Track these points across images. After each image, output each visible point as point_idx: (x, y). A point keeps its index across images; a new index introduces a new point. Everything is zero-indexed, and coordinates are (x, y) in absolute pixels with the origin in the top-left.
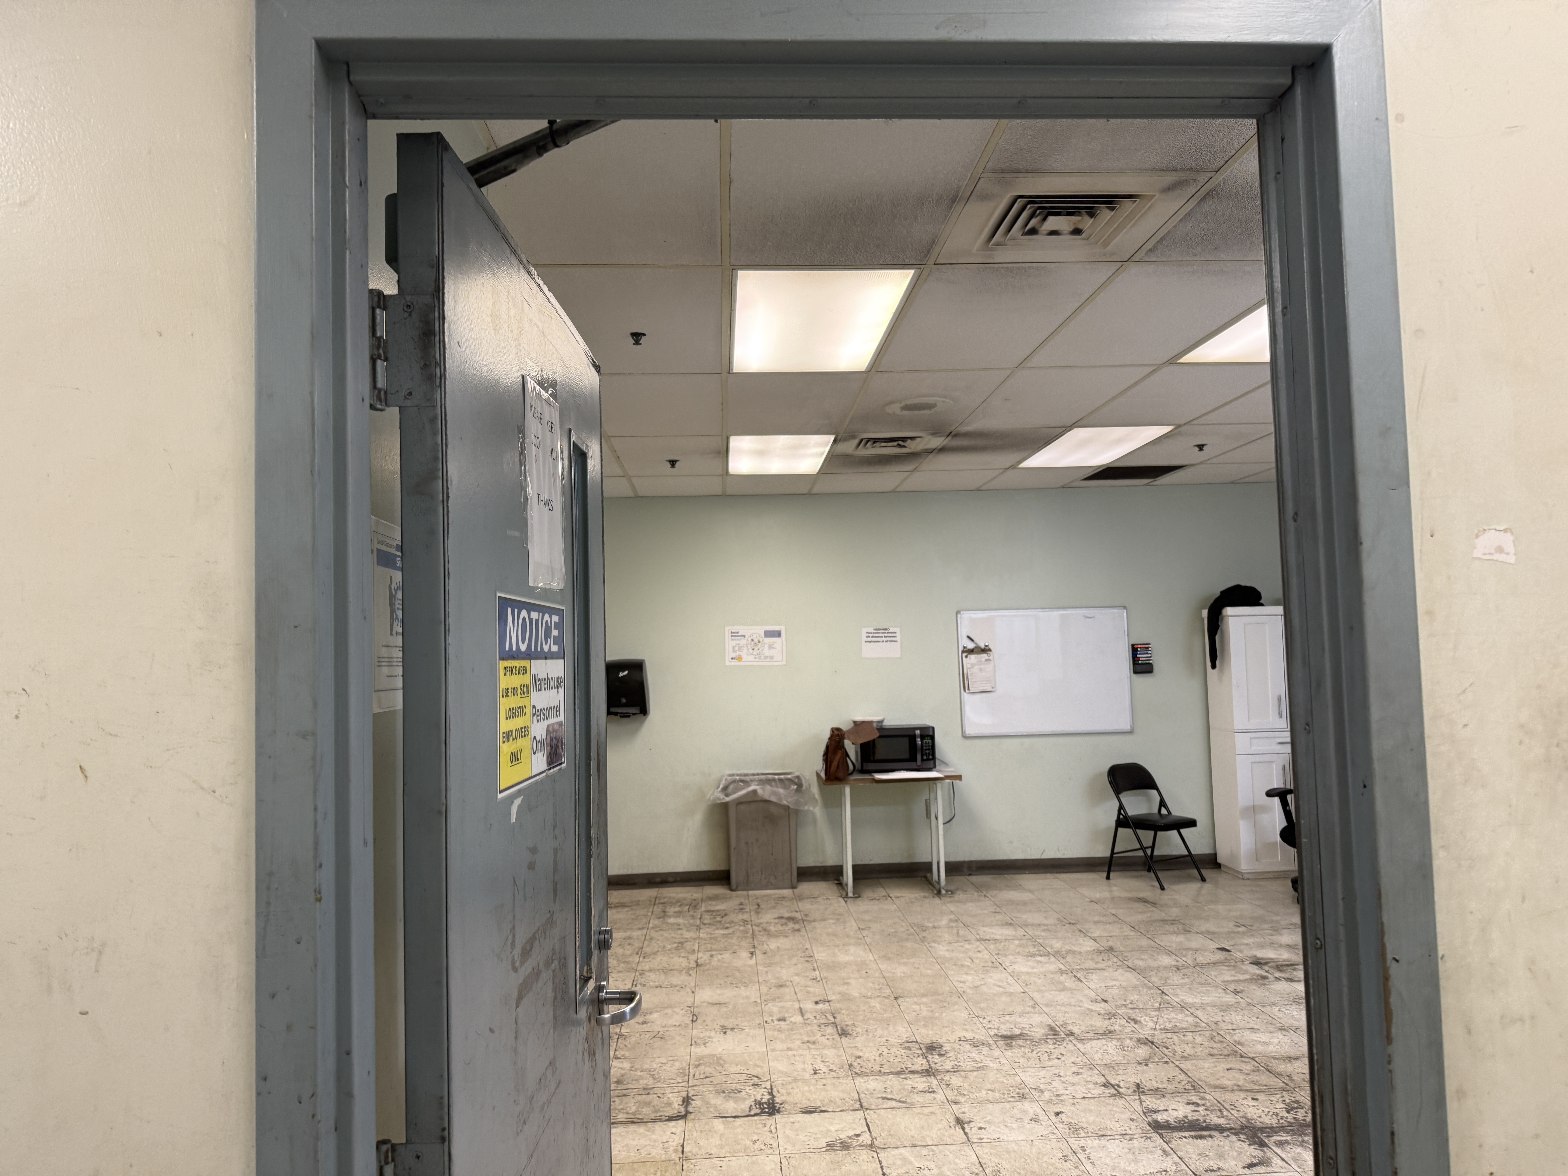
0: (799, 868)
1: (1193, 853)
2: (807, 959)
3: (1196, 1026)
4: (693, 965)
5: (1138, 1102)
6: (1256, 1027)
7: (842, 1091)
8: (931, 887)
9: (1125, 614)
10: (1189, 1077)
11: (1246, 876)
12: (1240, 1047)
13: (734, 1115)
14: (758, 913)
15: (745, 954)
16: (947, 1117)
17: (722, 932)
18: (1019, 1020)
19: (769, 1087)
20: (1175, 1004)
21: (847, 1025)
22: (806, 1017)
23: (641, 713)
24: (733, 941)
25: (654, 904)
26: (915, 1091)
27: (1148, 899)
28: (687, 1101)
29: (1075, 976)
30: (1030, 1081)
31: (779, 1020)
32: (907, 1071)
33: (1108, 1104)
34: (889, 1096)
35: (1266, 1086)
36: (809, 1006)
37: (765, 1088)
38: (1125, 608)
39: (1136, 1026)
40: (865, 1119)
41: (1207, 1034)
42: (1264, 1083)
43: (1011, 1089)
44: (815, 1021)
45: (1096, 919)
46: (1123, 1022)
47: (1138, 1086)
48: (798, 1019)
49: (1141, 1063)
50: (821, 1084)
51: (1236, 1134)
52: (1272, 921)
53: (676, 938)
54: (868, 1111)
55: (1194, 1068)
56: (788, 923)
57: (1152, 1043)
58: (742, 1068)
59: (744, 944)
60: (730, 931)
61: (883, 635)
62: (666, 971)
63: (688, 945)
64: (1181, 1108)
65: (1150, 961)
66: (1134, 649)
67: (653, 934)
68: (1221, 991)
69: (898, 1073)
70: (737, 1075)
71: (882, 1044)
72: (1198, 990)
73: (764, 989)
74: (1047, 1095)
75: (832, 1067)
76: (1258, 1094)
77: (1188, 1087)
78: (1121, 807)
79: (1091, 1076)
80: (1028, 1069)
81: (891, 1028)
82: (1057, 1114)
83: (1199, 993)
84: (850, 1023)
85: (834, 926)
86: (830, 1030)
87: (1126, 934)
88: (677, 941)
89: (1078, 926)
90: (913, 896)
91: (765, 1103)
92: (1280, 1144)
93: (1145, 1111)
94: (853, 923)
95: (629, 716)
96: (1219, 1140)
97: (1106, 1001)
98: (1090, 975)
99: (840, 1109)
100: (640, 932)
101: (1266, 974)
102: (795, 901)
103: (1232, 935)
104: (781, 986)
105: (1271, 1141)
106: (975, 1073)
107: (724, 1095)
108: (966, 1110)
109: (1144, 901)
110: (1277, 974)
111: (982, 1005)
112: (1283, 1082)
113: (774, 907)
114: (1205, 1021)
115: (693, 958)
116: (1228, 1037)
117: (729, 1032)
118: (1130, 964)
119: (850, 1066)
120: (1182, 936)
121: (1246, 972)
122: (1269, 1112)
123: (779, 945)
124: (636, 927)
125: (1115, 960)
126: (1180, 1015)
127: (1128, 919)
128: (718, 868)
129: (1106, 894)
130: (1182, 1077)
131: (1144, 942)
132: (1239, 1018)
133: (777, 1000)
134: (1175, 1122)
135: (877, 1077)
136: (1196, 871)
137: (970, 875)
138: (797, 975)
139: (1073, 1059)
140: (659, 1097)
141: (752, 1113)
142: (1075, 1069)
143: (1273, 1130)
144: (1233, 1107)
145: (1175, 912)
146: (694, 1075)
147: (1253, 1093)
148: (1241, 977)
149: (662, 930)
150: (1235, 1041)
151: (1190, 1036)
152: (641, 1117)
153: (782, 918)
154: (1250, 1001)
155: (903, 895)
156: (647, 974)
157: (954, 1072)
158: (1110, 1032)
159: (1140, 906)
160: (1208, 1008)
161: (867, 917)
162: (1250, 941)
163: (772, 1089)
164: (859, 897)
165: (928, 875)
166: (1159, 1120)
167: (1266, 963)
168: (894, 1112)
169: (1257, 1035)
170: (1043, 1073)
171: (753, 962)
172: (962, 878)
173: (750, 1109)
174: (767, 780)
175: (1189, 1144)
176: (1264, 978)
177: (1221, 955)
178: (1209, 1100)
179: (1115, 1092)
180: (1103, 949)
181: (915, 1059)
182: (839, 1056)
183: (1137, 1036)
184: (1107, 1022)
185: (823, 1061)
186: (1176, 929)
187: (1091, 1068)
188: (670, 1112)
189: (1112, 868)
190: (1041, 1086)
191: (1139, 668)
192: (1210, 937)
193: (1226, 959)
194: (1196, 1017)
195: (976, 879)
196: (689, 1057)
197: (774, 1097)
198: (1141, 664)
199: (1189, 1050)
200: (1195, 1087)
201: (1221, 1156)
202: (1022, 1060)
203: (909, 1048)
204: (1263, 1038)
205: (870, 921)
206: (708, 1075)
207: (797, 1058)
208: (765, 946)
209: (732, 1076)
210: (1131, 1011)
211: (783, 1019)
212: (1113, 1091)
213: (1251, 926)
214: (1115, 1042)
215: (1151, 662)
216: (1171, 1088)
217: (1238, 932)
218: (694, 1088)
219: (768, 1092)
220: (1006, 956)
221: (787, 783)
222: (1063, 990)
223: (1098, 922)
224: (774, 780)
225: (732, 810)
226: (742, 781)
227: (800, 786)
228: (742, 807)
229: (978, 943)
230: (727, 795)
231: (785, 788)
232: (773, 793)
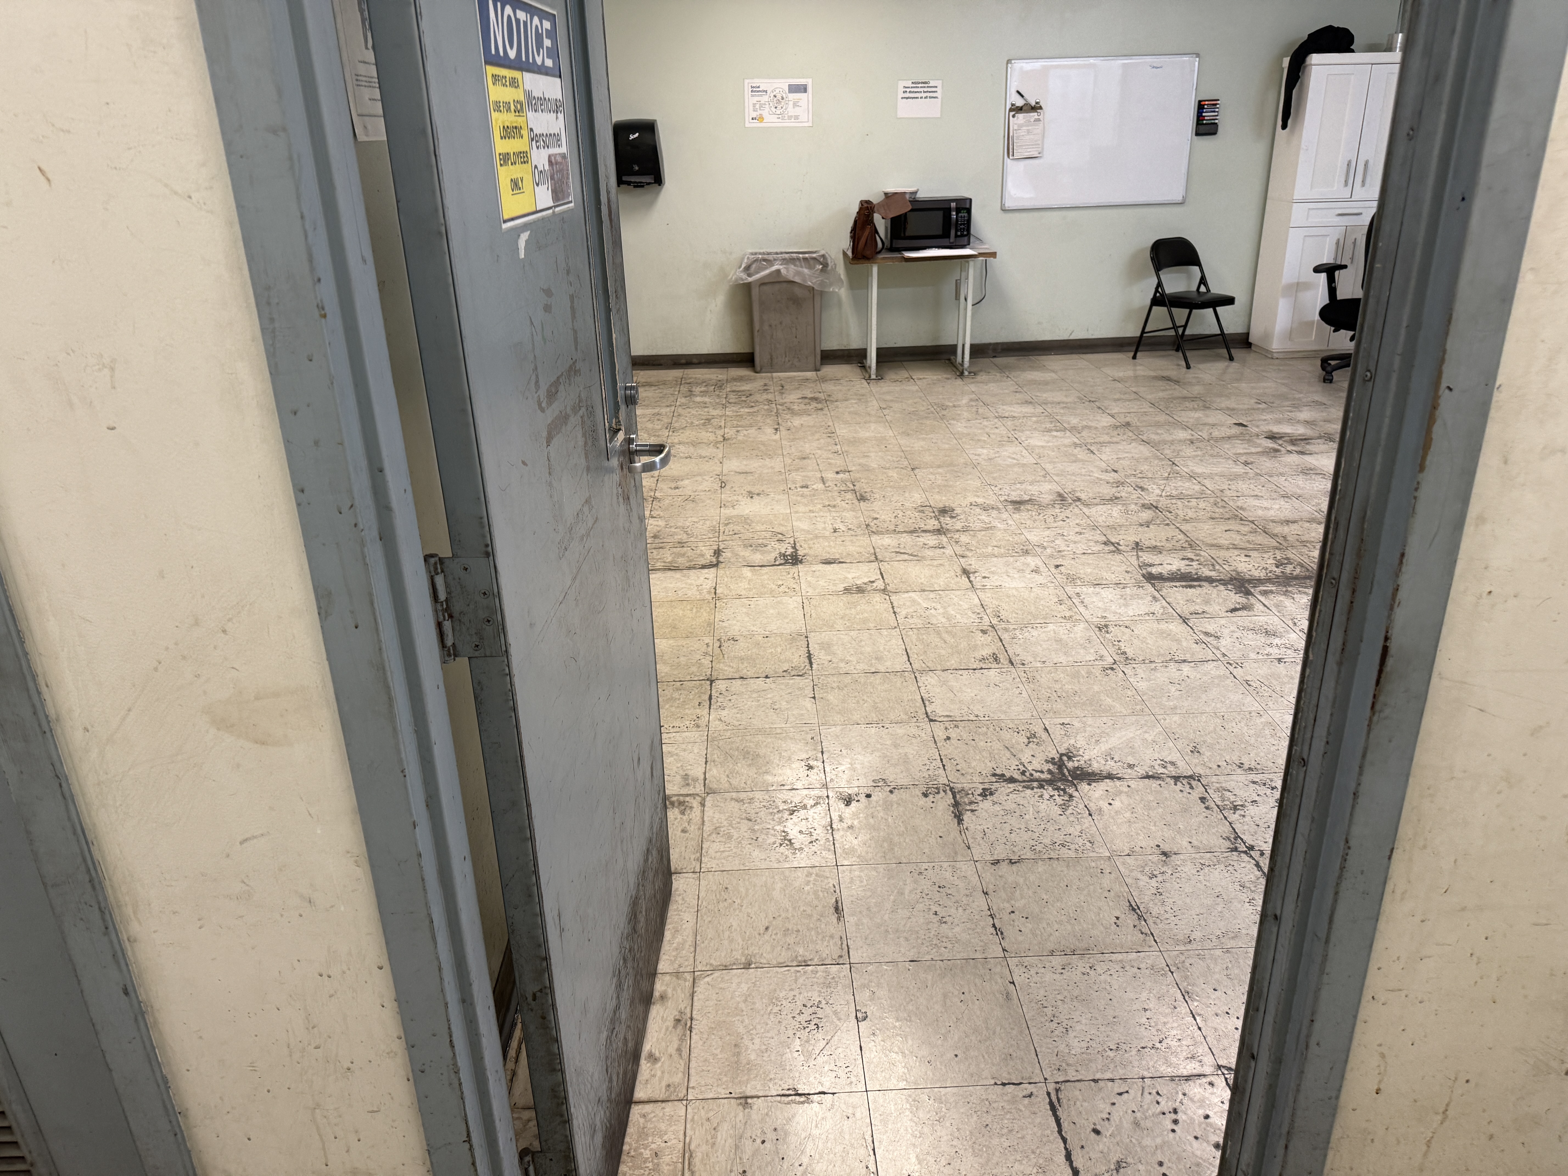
0: (822, 351)
1: (1226, 332)
2: (829, 435)
3: (1202, 493)
4: (720, 439)
5: (1134, 557)
6: (1260, 494)
7: (860, 546)
8: (954, 369)
9: (1197, 63)
10: (1188, 537)
11: (1275, 355)
12: (1241, 512)
13: (760, 564)
14: (782, 393)
15: (769, 430)
16: (954, 568)
17: (747, 410)
18: (1030, 487)
19: (792, 542)
20: (1184, 474)
21: (866, 492)
22: (827, 485)
23: (655, 182)
24: (759, 418)
25: (681, 384)
26: (927, 547)
27: (1172, 377)
28: (718, 553)
29: (1089, 449)
30: (1034, 539)
31: (802, 487)
32: (920, 530)
33: (1107, 559)
34: (902, 551)
35: (1260, 545)
36: (830, 475)
37: (789, 543)
38: (1198, 54)
39: (1143, 493)
40: (880, 569)
41: (1212, 500)
42: (1259, 542)
43: (1016, 545)
44: (836, 488)
45: (1117, 397)
46: (1130, 489)
47: (1137, 544)
48: (820, 486)
49: (1143, 525)
50: (840, 540)
51: (1224, 585)
52: (1294, 399)
53: (703, 415)
54: (882, 563)
55: (1194, 529)
56: (812, 403)
57: (1156, 508)
58: (768, 527)
59: (768, 421)
60: (755, 409)
61: (922, 90)
63: (715, 422)
64: (1176, 563)
65: (1165, 435)
66: (1200, 107)
67: (681, 411)
68: (1230, 462)
69: (912, 532)
70: (763, 532)
71: (897, 508)
72: (1209, 462)
73: (788, 461)
74: (1049, 551)
75: (851, 526)
76: (1251, 551)
77: (1186, 545)
78: (1159, 284)
79: (1093, 535)
80: (1035, 530)
81: (907, 494)
82: (1058, 566)
83: (1210, 464)
84: (869, 490)
85: (856, 406)
86: (849, 496)
87: (1145, 410)
88: (704, 417)
89: (1097, 403)
90: (935, 377)
91: (789, 555)
92: (1265, 593)
93: (1141, 565)
94: (875, 402)
95: (643, 186)
96: (1207, 588)
97: (1116, 471)
98: (1103, 448)
99: (857, 561)
100: (668, 409)
101: (1279, 447)
102: (818, 383)
103: (1252, 411)
104: (804, 458)
105: (1256, 591)
106: (984, 532)
107: (750, 548)
108: (973, 563)
109: (1168, 379)
110: (1290, 448)
111: (995, 475)
112: (1277, 542)
113: (798, 389)
114: (1211, 489)
115: (720, 433)
116: (1231, 503)
117: (755, 496)
118: (1144, 438)
119: (868, 525)
120: (1202, 412)
121: (1259, 445)
122: (1259, 566)
123: (802, 422)
124: (664, 404)
125: (1130, 434)
126: (1187, 484)
127: (1149, 397)
128: (742, 351)
129: (1130, 373)
130: (1181, 536)
131: (1162, 418)
132: (1244, 486)
133: (800, 470)
134: (1168, 574)
135: (892, 535)
136: (1225, 351)
137: (994, 355)
138: (819, 449)
139: (1077, 522)
140: (692, 549)
141: (777, 563)
142: (1078, 530)
143: (1260, 581)
144: (1225, 562)
145: (1197, 390)
146: (724, 532)
147: (1246, 551)
148: (1253, 450)
149: (689, 408)
150: (1238, 507)
151: (1194, 502)
152: (677, 565)
153: (806, 398)
154: (1259, 472)
155: (926, 377)
157: (964, 531)
158: (1117, 498)
159: (1162, 384)
160: (1216, 477)
161: (889, 397)
162: (1268, 417)
163: (795, 544)
164: (882, 379)
165: (952, 358)
166: (1153, 572)
167: (1281, 438)
168: (907, 564)
169: (1260, 501)
170: (1047, 533)
171: (777, 437)
172: (986, 358)
173: (775, 560)
174: (791, 259)
175: (1178, 592)
176: (1277, 451)
177: (1237, 430)
178: (1204, 557)
179: (1114, 549)
180: (1119, 424)
181: (927, 520)
182: (857, 518)
183: (1143, 502)
184: (1114, 490)
185: (842, 522)
186: (1195, 405)
187: (1094, 529)
188: (703, 562)
189: (1140, 349)
190: (1044, 543)
191: (1202, 129)
192: (1229, 413)
193: (1242, 433)
194: (1203, 485)
195: (1000, 360)
196: (718, 517)
197: (797, 550)
198: (1206, 124)
199: (1191, 514)
200: (1192, 545)
201: (1207, 602)
202: (1028, 522)
203: (922, 512)
204: (1265, 504)
205: (892, 401)
206: (737, 532)
207: (818, 519)
208: (789, 424)
209: (758, 533)
210: (1139, 480)
211: (805, 487)
212: (1112, 548)
213: (1273, 403)
214: (1120, 507)
215: (1217, 121)
216: (1169, 545)
217: (1258, 409)
218: (725, 543)
219: (792, 547)
220: (1023, 431)
221: (812, 262)
222: (1075, 462)
223: (1118, 400)
224: (798, 259)
225: (755, 292)
226: (765, 260)
227: (825, 265)
228: (765, 288)
229: (996, 420)
230: (749, 275)
231: (810, 268)
232: (798, 273)
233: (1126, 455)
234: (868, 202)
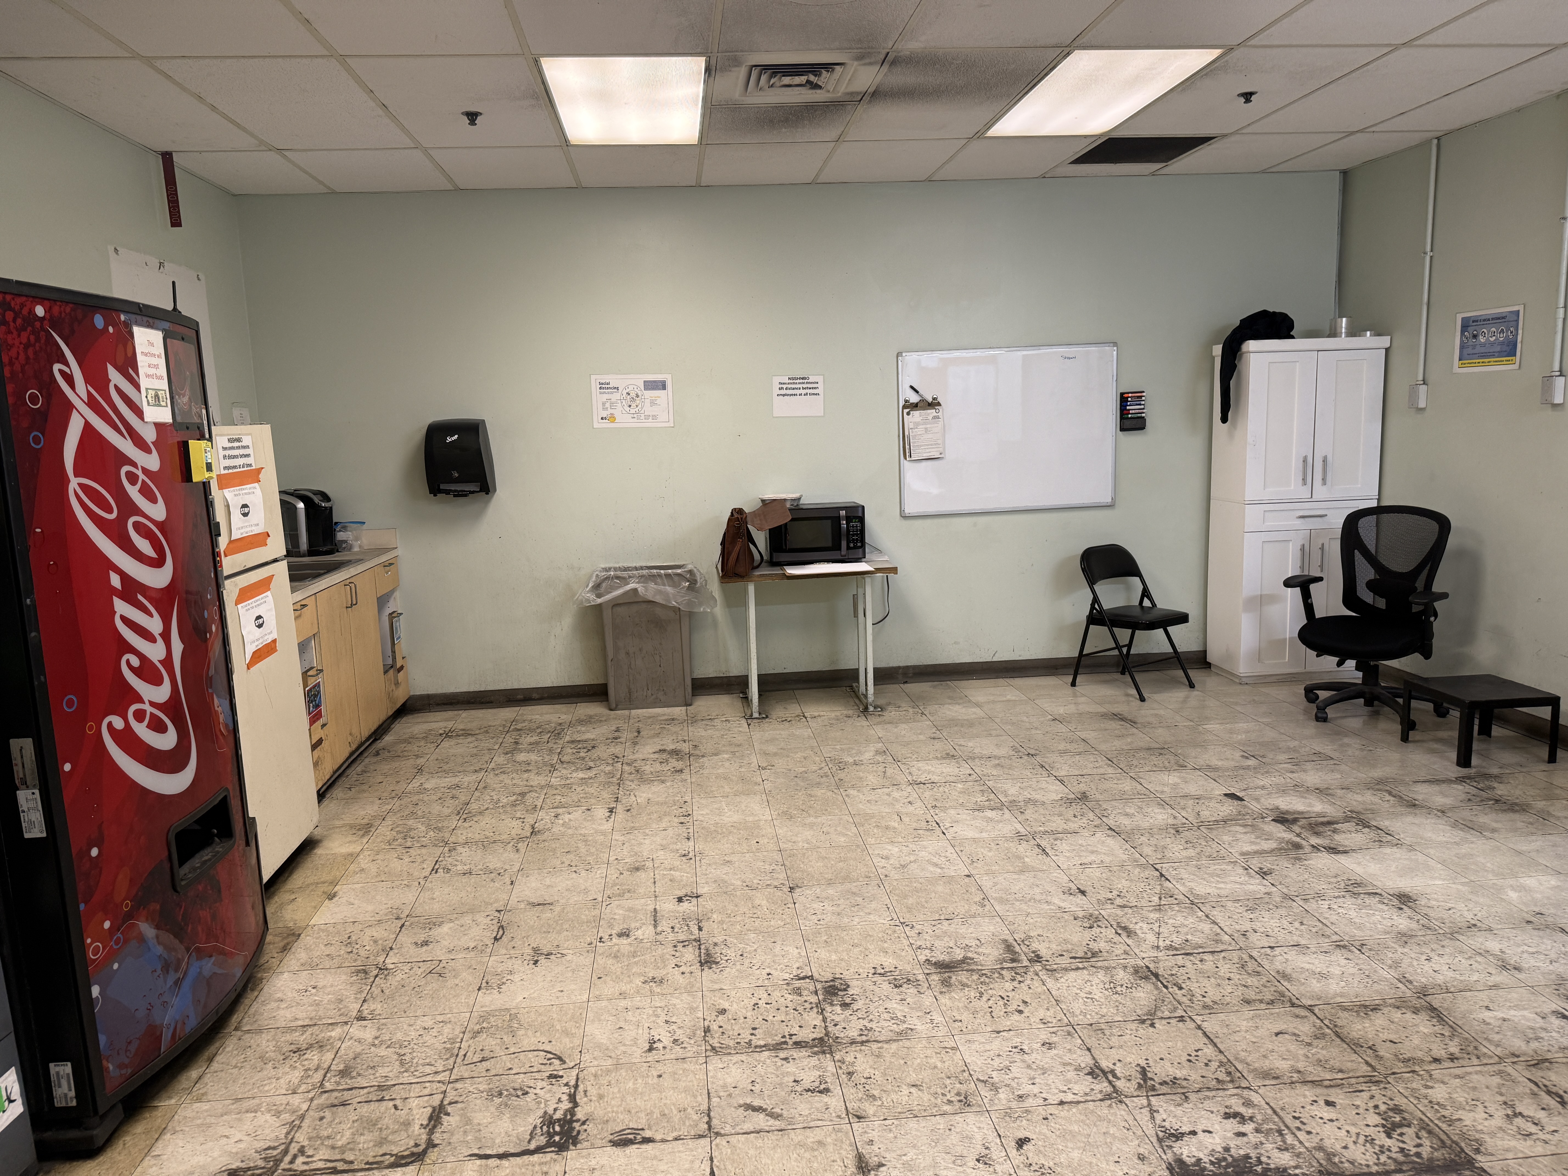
0: (694, 679)
1: (1179, 650)
2: (682, 819)
3: (1217, 941)
4: (528, 831)
5: (1146, 1111)
6: (1303, 942)
7: (686, 1090)
8: (857, 701)
9: (1115, 353)
10: (1221, 1052)
11: (1244, 680)
12: (1285, 984)
13: (501, 1151)
14: (636, 744)
15: (601, 813)
16: (844, 1153)
17: (581, 775)
18: (962, 930)
19: (572, 1083)
20: (1181, 897)
21: (716, 944)
22: (659, 929)
23: (481, 491)
24: (591, 791)
25: (508, 732)
26: (798, 1089)
27: (1126, 715)
28: (436, 1116)
29: (1039, 846)
30: (977, 1063)
31: (620, 935)
32: (790, 1042)
33: (1100, 1119)
34: (756, 1103)
35: (1341, 1071)
36: (668, 906)
37: (567, 1085)
38: (1115, 344)
39: (1129, 942)
40: (711, 1159)
41: (1235, 956)
42: (1338, 1065)
43: (948, 1082)
44: (671, 937)
45: (1062, 747)
46: (1110, 933)
47: (1143, 1072)
48: (649, 931)
49: (1143, 1022)
50: (655, 1074)
52: (1288, 749)
53: (518, 786)
54: (718, 1140)
55: (1225, 1030)
56: (670, 760)
57: (1156, 976)
58: (543, 1039)
59: (605, 794)
60: (591, 774)
61: (801, 386)
62: (486, 844)
63: (529, 799)
64: (1217, 1127)
65: (1139, 817)
66: (1123, 400)
67: (491, 779)
68: (1240, 870)
69: (778, 1047)
70: (530, 1055)
71: (760, 983)
72: (1210, 870)
73: (613, 875)
74: (1003, 1095)
75: (680, 1034)
76: (1332, 1091)
77: (1222, 1076)
78: (1095, 600)
79: (1070, 1050)
80: (976, 1037)
81: (777, 949)
82: (1021, 1143)
83: (1211, 875)
84: (719, 939)
85: (727, 764)
86: (689, 954)
87: (1102, 771)
88: (517, 790)
89: (1038, 758)
90: (835, 714)
91: (559, 1120)
93: (1161, 1134)
94: (753, 758)
95: (466, 496)
97: (1083, 893)
98: (1058, 842)
99: (675, 1134)
100: (474, 777)
101: (1298, 839)
102: (685, 724)
103: (1241, 772)
104: (637, 869)
106: (894, 1046)
107: (497, 1100)
108: (874, 1135)
109: (1120, 717)
110: (1314, 841)
111: (911, 901)
112: (1367, 1063)
113: (657, 735)
114: (1229, 932)
115: (530, 819)
116: (1265, 963)
117: (542, 960)
118: (1111, 823)
119: (707, 1030)
120: (1176, 774)
121: (1270, 836)
122: (1358, 1134)
123: (650, 796)
124: (472, 768)
125: (1091, 815)
126: (1191, 920)
127: (1103, 747)
128: (596, 682)
129: (1072, 708)
130: (1209, 1051)
131: (1127, 785)
132: (1274, 923)
133: (627, 895)
134: (1212, 1163)
135: (744, 1057)
137: (906, 682)
138: (664, 848)
139: (1041, 1013)
140: (396, 1107)
141: (532, 1146)
142: (1044, 1036)
144: (1297, 1123)
145: (1161, 735)
146: (465, 1055)
148: (1264, 846)
149: (503, 773)
150: (1278, 972)
151: (1209, 962)
152: (352, 1158)
153: (664, 751)
154: (1285, 890)
155: (822, 713)
156: (460, 849)
157: (862, 1043)
158: (1094, 954)
159: (1115, 725)
160: (1229, 904)
161: (772, 749)
162: (1265, 781)
163: (576, 1086)
164: (767, 717)
165: (853, 686)
166: (1184, 1157)
167: (1295, 821)
168: (759, 1143)
169: (1307, 958)
170: (996, 1045)
171: (609, 825)
172: (896, 686)
173: (532, 1135)
174: (652, 574)
176: (1297, 846)
177: (1231, 807)
178: (1259, 1107)
179: (1109, 1089)
180: (1073, 796)
181: (805, 1015)
182: (693, 1009)
183: (1132, 962)
184: (1088, 934)
185: (667, 1022)
186: (1166, 762)
187: (1069, 1034)
188: (402, 1144)
190: (994, 1074)
191: (1127, 424)
192: (1211, 774)
193: (1239, 813)
194: (1214, 923)
195: (914, 688)
196: (468, 1015)
197: (576, 1104)
198: (1131, 418)
199: (1212, 992)
200: (1232, 1075)
202: (965, 1016)
203: (798, 992)
205: (775, 754)
206: (486, 1054)
207: (630, 1016)
208: (632, 799)
209: (522, 1055)
210: (1119, 912)
211: (624, 934)
212: (1105, 1086)
213: (1263, 756)
214: (1101, 974)
215: (1143, 415)
216: (1195, 1077)
217: (1248, 768)
218: (458, 1085)
219: (570, 1095)
220: (946, 810)
221: (676, 579)
222: (1022, 872)
223: (1065, 752)
224: (660, 576)
225: (607, 614)
226: (618, 578)
227: (693, 582)
228: (619, 610)
229: (909, 789)
230: (599, 596)
231: (674, 585)
232: (660, 592)
233: (1092, 857)
234: (740, 511)
